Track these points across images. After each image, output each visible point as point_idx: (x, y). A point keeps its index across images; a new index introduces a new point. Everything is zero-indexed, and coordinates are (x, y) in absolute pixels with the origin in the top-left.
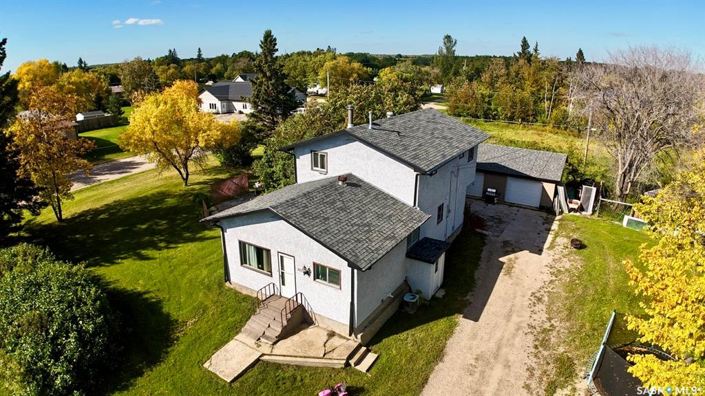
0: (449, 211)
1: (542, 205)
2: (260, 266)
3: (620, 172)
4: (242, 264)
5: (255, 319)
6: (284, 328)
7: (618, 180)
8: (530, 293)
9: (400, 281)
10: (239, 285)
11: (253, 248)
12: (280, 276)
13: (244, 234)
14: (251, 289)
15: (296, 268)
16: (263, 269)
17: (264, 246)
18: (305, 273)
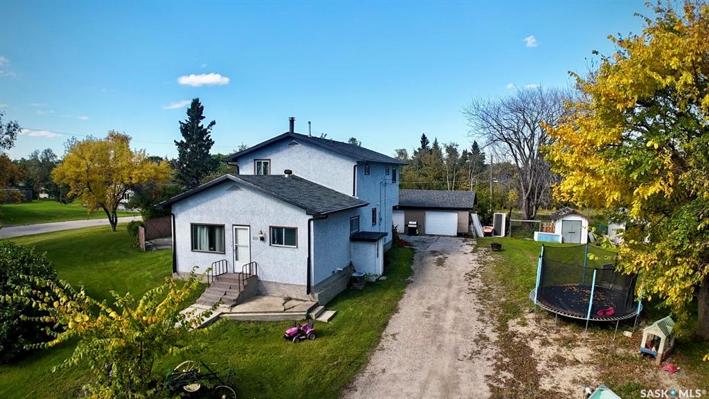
0: (381, 220)
1: (459, 232)
2: (212, 249)
3: (524, 198)
4: (192, 249)
5: (209, 291)
6: (241, 293)
7: (524, 205)
8: (464, 274)
9: (346, 264)
10: (188, 274)
11: (205, 230)
12: (234, 251)
13: (197, 215)
14: (201, 275)
15: (251, 237)
16: (215, 250)
17: (218, 222)
18: (263, 239)
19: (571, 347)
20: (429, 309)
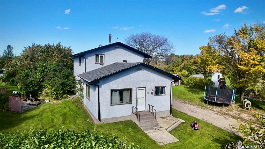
4: (111, 104)
10: (107, 119)
11: (118, 92)
12: (137, 101)
13: (115, 85)
14: (116, 117)
15: (146, 93)
16: (122, 103)
17: (129, 88)
18: (152, 93)
19: (232, 111)
20: (190, 110)
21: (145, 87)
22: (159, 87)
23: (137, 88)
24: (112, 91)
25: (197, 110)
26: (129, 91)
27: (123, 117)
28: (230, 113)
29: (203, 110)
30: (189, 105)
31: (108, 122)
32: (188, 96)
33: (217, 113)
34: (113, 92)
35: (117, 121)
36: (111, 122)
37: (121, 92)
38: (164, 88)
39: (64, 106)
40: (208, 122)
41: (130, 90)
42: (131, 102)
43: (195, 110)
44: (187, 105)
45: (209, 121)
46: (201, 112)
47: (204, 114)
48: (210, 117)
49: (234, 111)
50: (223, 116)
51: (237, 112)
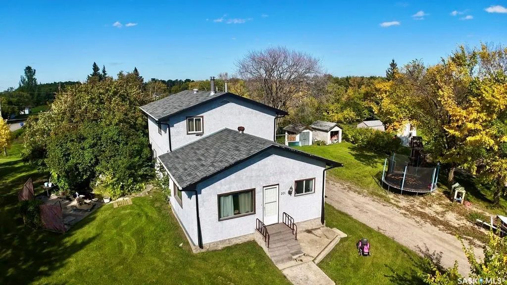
2: (236, 212)
4: (219, 218)
10: (214, 243)
11: (230, 197)
12: (264, 208)
13: (225, 186)
14: (229, 239)
15: (280, 194)
16: (239, 213)
17: (249, 188)
18: (290, 193)
19: (430, 206)
20: (356, 207)
21: (278, 184)
22: (303, 181)
23: (264, 187)
24: (219, 196)
25: (370, 207)
26: (250, 193)
27: (240, 237)
28: (427, 210)
29: (380, 206)
30: (356, 194)
31: (216, 248)
32: (355, 171)
33: (404, 211)
34: (222, 198)
35: (230, 245)
36: (220, 247)
37: (236, 196)
38: (311, 181)
39: (137, 211)
40: (387, 234)
41: (252, 192)
42: (253, 210)
43: (365, 205)
44: (352, 194)
45: (390, 231)
46: (375, 210)
47: (380, 216)
48: (392, 222)
49: (434, 206)
50: (414, 219)
51: (439, 209)
